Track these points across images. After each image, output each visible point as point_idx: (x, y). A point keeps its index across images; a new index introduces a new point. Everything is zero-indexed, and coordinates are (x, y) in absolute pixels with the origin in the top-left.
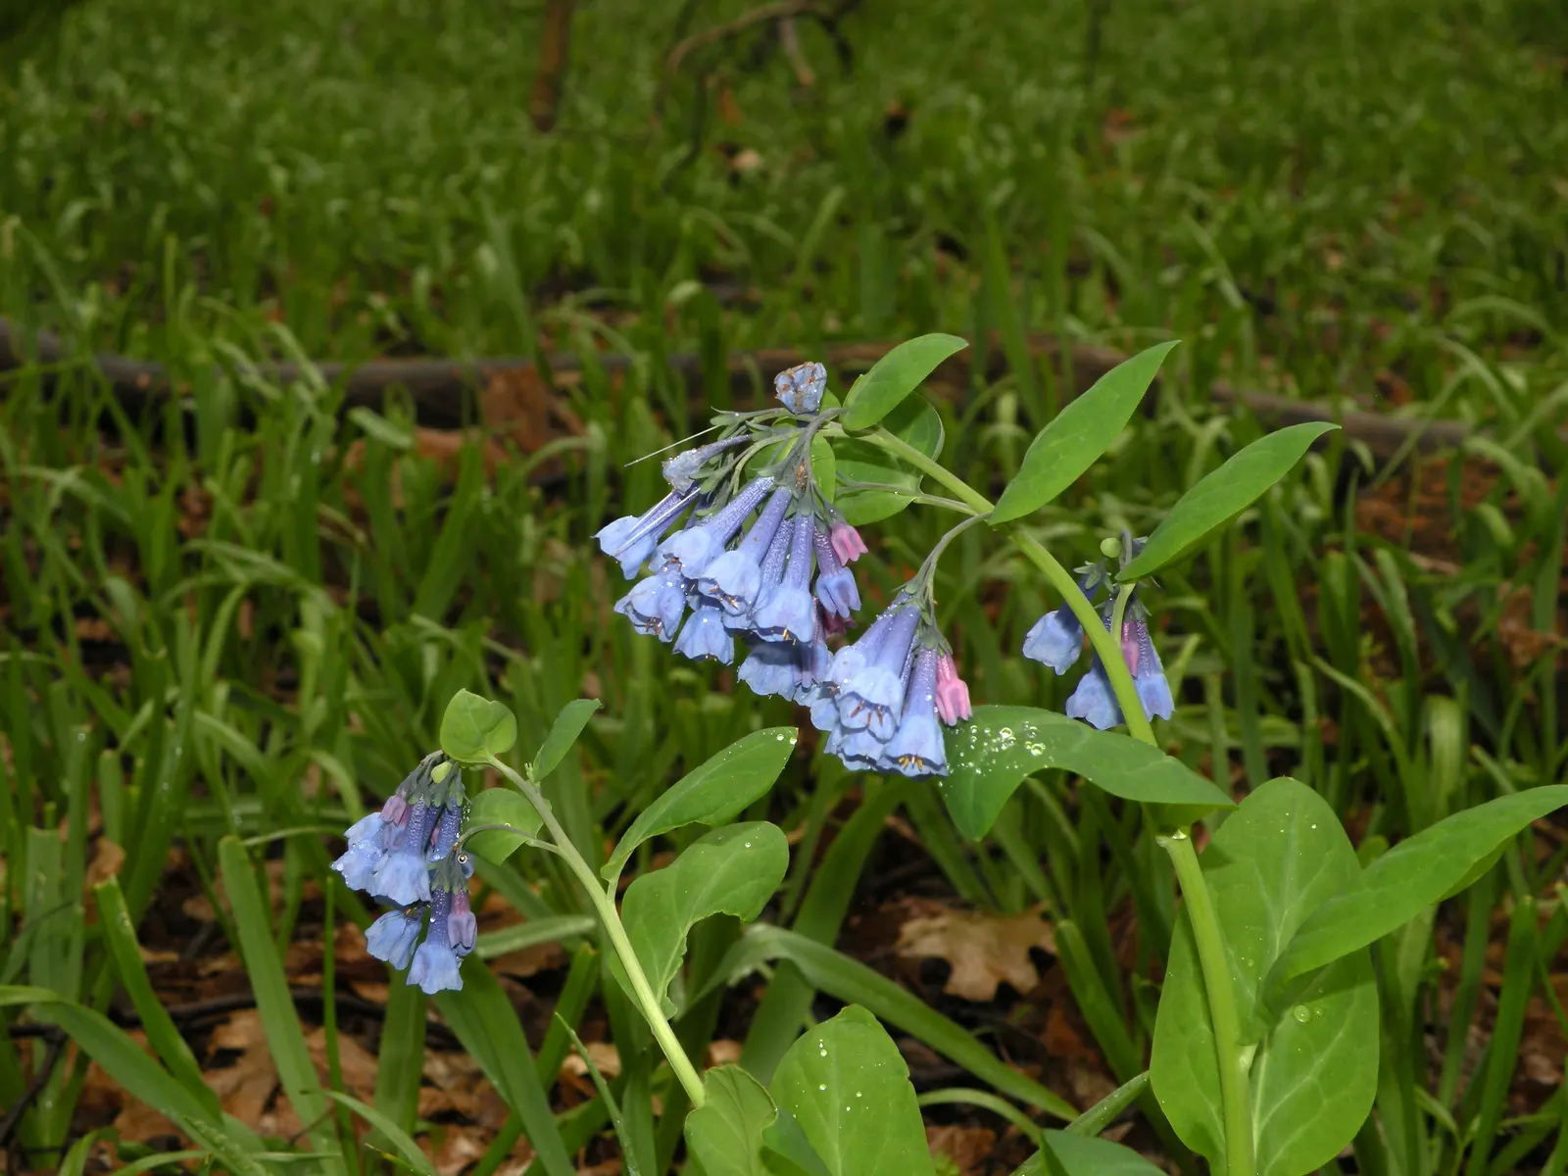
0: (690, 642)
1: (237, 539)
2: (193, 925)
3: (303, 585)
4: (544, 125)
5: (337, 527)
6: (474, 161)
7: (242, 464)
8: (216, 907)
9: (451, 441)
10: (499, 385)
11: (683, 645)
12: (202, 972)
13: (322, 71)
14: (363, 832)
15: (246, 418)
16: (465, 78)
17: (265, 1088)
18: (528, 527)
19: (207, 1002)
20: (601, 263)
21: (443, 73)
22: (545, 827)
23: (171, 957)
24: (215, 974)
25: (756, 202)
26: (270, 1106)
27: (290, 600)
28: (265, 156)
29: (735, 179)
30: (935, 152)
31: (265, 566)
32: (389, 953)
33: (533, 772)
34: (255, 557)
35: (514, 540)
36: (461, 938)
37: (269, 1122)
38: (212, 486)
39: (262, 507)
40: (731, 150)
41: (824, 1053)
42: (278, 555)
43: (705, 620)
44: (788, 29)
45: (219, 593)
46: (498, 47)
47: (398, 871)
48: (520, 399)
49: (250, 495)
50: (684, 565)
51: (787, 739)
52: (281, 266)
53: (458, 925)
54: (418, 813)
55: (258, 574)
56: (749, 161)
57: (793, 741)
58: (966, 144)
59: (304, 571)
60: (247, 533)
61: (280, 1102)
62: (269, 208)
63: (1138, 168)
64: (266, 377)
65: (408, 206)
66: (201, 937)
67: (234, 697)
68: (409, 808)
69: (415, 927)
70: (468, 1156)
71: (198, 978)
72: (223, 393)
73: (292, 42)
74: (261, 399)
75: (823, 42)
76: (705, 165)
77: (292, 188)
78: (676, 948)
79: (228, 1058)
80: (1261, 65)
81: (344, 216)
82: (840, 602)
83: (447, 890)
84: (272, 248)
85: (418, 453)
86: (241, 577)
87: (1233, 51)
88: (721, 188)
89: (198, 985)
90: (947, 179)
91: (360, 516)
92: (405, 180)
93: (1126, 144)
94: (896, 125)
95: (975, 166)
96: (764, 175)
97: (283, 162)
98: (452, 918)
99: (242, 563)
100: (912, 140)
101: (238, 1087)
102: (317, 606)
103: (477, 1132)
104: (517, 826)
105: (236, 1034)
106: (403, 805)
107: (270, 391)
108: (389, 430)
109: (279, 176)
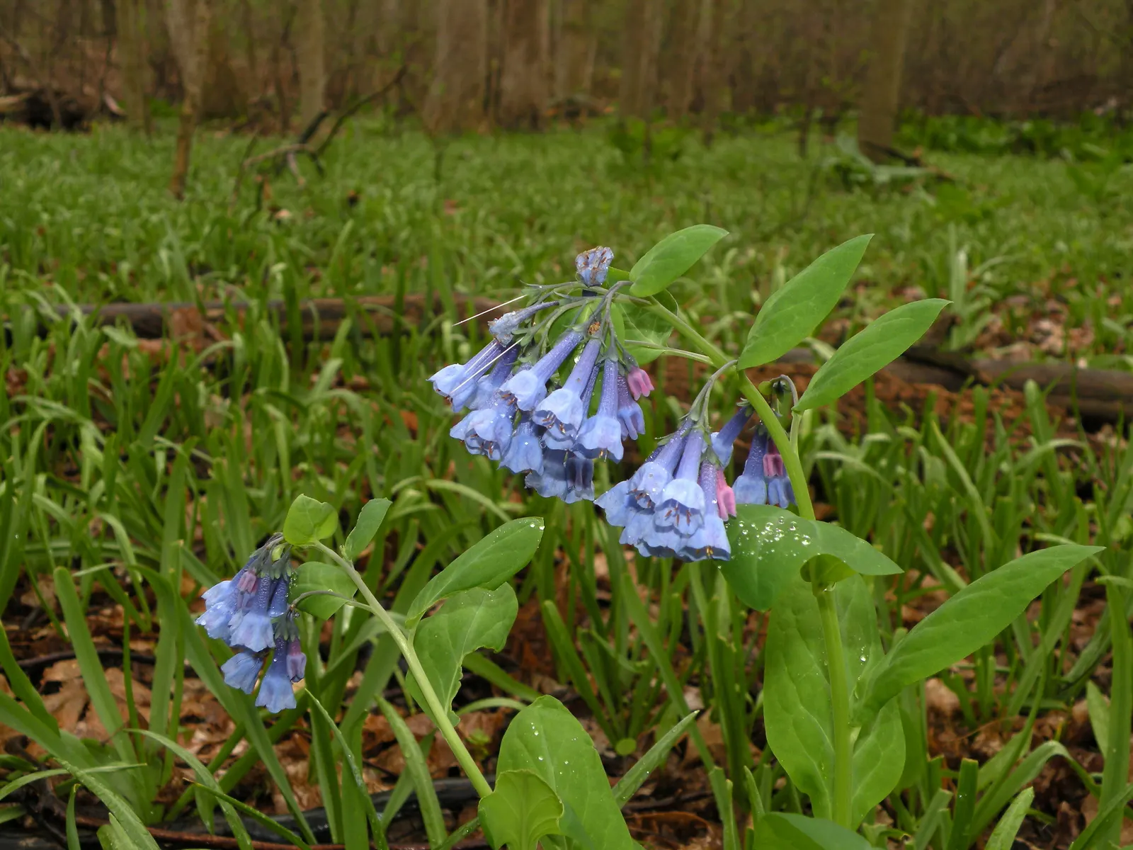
0: (515, 461)
1: (42, 395)
2: (27, 610)
3: (81, 419)
4: (179, 197)
5: (95, 389)
6: (145, 214)
7: (44, 355)
8: (40, 598)
9: (155, 345)
10: (177, 316)
11: (509, 462)
12: (34, 637)
13: (63, 170)
14: (218, 595)
15: (42, 332)
16: (135, 177)
17: (78, 707)
18: (201, 386)
19: (43, 657)
20: (214, 262)
21: (124, 175)
22: (358, 592)
23: (15, 627)
24: (43, 638)
25: (289, 233)
26: (82, 716)
27: (75, 428)
28: (38, 207)
29: (279, 223)
30: (372, 215)
31: (58, 410)
32: (241, 683)
33: (346, 551)
34: (54, 405)
35: (196, 394)
36: (296, 671)
37: (82, 725)
38: (27, 367)
39: (55, 378)
40: (275, 210)
41: (536, 734)
42: (65, 404)
43: (526, 443)
44: (291, 157)
45: (36, 423)
46: (150, 164)
47: (251, 626)
48: (190, 325)
49: (47, 374)
50: (519, 400)
51: (537, 526)
52: (49, 260)
53: (295, 663)
54: (265, 584)
55: (55, 414)
56: (285, 214)
57: (542, 528)
58: (388, 210)
59: (83, 413)
60: (48, 393)
61: (88, 714)
62: (42, 232)
63: (464, 225)
64: (55, 310)
65: (115, 232)
66: (32, 616)
67: (49, 482)
68: (258, 580)
69: (260, 665)
70: (203, 741)
71: (31, 640)
72: (28, 317)
73: (45, 159)
74: (51, 321)
75: (309, 166)
76: (265, 215)
77: (52, 224)
78: (455, 674)
79: (53, 687)
80: (507, 184)
81: (81, 236)
82: (633, 429)
83: (286, 638)
84: (45, 251)
85: (140, 349)
86: (47, 416)
87: (493, 179)
88: (272, 227)
89: (32, 645)
90: (379, 226)
91: (108, 384)
92: (112, 220)
93: (457, 215)
94: (353, 201)
95: (392, 221)
96: (293, 221)
97: (46, 210)
98: (290, 658)
99: (45, 408)
100: (362, 207)
101: (62, 706)
102: (89, 432)
103: (205, 726)
104: (338, 592)
105: (57, 673)
106: (255, 578)
107: (56, 318)
108: (121, 337)
109: (45, 217)
